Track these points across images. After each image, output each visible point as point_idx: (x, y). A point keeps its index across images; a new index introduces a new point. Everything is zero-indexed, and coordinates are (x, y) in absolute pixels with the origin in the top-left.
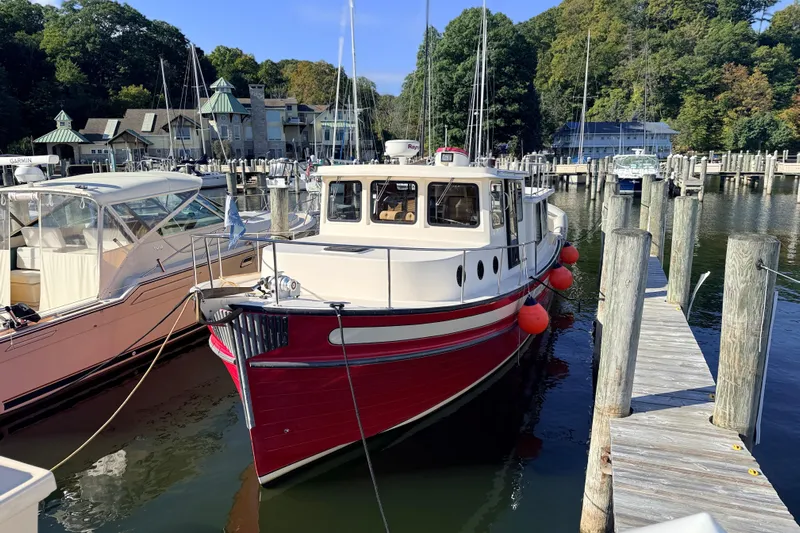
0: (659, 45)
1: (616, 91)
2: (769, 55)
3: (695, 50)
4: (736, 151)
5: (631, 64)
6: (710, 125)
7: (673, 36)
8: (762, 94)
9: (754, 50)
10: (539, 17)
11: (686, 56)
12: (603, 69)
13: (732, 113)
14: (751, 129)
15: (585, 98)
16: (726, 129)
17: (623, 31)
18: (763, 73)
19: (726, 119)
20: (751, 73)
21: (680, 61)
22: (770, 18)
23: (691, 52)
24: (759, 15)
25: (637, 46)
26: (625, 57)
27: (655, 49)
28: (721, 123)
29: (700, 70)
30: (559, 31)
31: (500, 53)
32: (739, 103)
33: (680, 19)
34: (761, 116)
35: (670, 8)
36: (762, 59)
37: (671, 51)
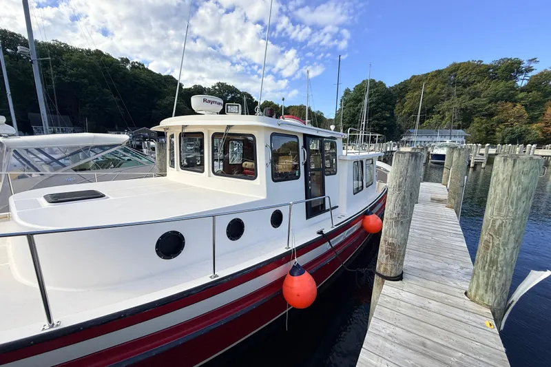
0: (462, 94)
1: (436, 116)
2: (526, 96)
3: (482, 96)
4: (503, 144)
5: (446, 103)
6: (488, 132)
7: (470, 89)
8: (520, 116)
9: (518, 94)
10: (399, 84)
11: (476, 99)
12: (430, 106)
13: (502, 126)
14: (512, 134)
15: (419, 116)
16: (497, 134)
17: (443, 88)
18: (522, 105)
19: (498, 129)
20: (515, 106)
21: (473, 101)
22: (528, 78)
23: (480, 97)
24: (521, 77)
25: (449, 95)
26: (442, 100)
27: (459, 96)
28: (494, 131)
29: (485, 105)
30: (409, 90)
31: (378, 99)
32: (507, 121)
33: (474, 81)
34: (518, 127)
35: (468, 77)
36: (522, 99)
37: (468, 97)
